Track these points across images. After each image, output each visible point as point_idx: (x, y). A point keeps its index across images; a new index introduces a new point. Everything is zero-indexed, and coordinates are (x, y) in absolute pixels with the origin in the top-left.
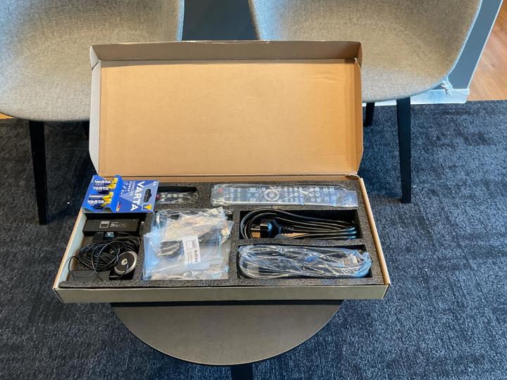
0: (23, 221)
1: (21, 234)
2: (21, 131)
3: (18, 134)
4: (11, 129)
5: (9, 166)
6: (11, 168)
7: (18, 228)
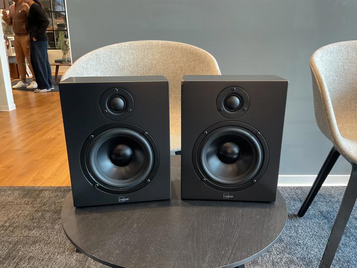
0: (54, 254)
1: (53, 264)
2: (59, 194)
3: (58, 195)
4: (52, 193)
5: (48, 215)
6: (50, 216)
7: (50, 258)
